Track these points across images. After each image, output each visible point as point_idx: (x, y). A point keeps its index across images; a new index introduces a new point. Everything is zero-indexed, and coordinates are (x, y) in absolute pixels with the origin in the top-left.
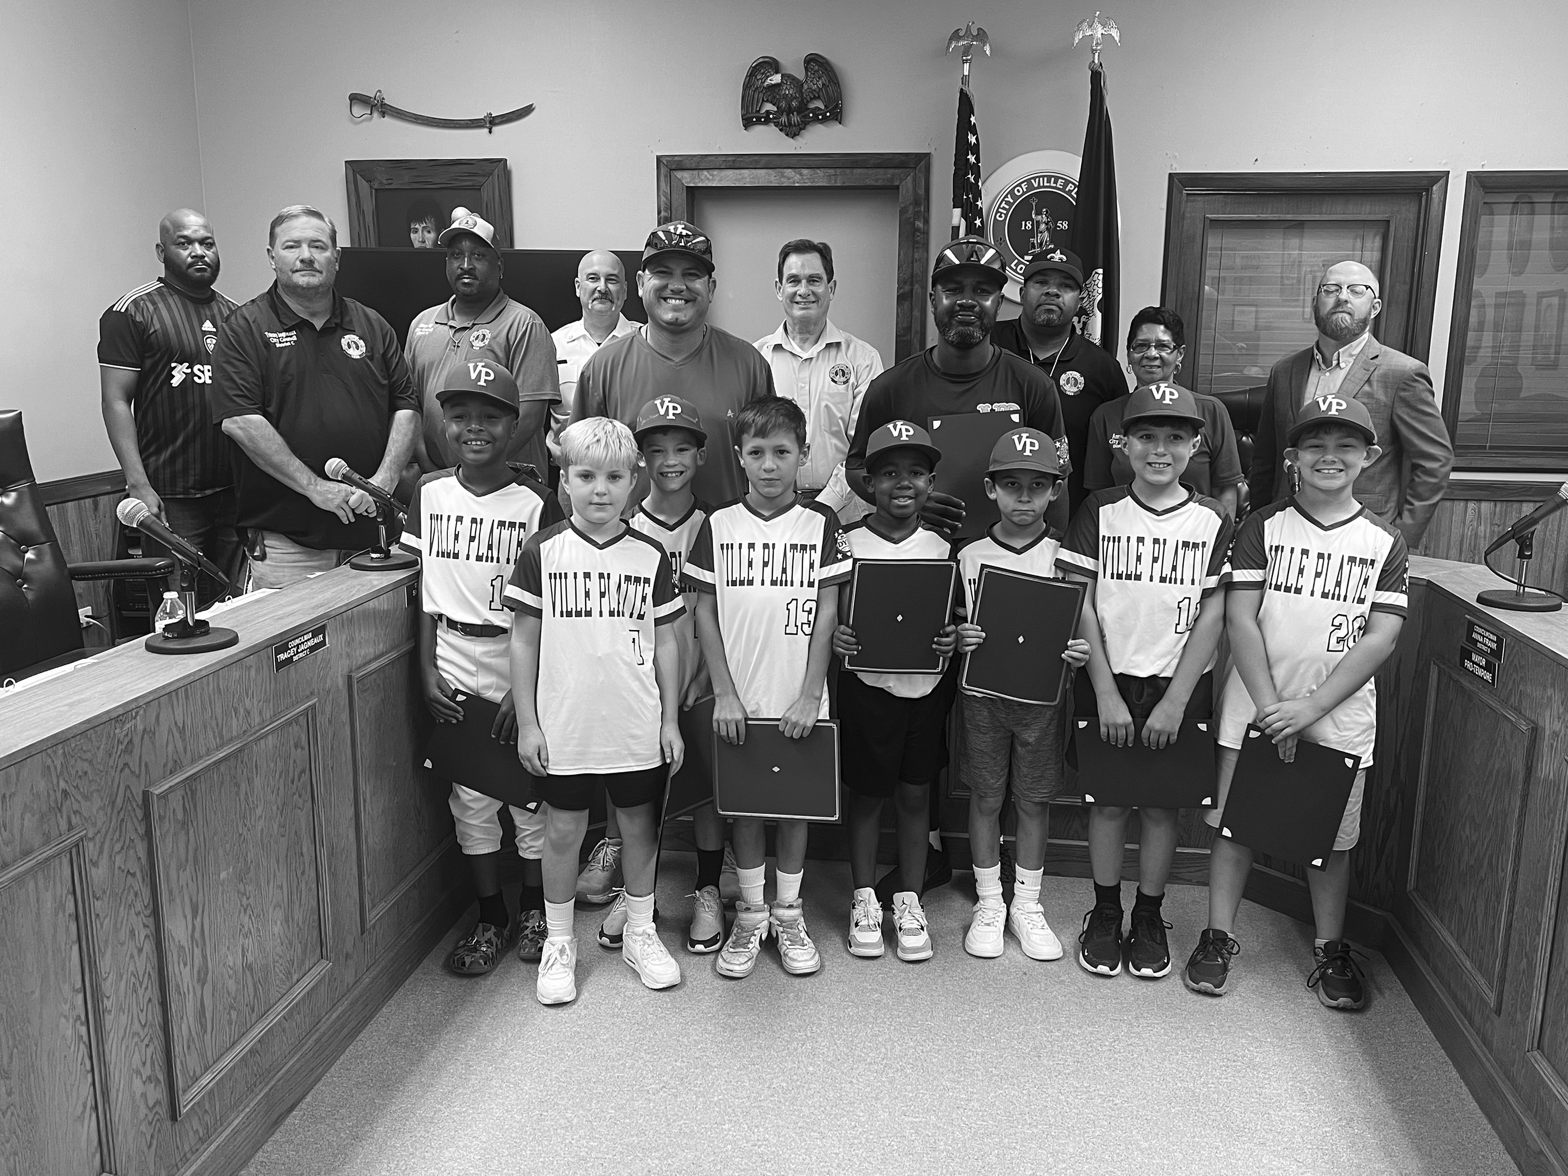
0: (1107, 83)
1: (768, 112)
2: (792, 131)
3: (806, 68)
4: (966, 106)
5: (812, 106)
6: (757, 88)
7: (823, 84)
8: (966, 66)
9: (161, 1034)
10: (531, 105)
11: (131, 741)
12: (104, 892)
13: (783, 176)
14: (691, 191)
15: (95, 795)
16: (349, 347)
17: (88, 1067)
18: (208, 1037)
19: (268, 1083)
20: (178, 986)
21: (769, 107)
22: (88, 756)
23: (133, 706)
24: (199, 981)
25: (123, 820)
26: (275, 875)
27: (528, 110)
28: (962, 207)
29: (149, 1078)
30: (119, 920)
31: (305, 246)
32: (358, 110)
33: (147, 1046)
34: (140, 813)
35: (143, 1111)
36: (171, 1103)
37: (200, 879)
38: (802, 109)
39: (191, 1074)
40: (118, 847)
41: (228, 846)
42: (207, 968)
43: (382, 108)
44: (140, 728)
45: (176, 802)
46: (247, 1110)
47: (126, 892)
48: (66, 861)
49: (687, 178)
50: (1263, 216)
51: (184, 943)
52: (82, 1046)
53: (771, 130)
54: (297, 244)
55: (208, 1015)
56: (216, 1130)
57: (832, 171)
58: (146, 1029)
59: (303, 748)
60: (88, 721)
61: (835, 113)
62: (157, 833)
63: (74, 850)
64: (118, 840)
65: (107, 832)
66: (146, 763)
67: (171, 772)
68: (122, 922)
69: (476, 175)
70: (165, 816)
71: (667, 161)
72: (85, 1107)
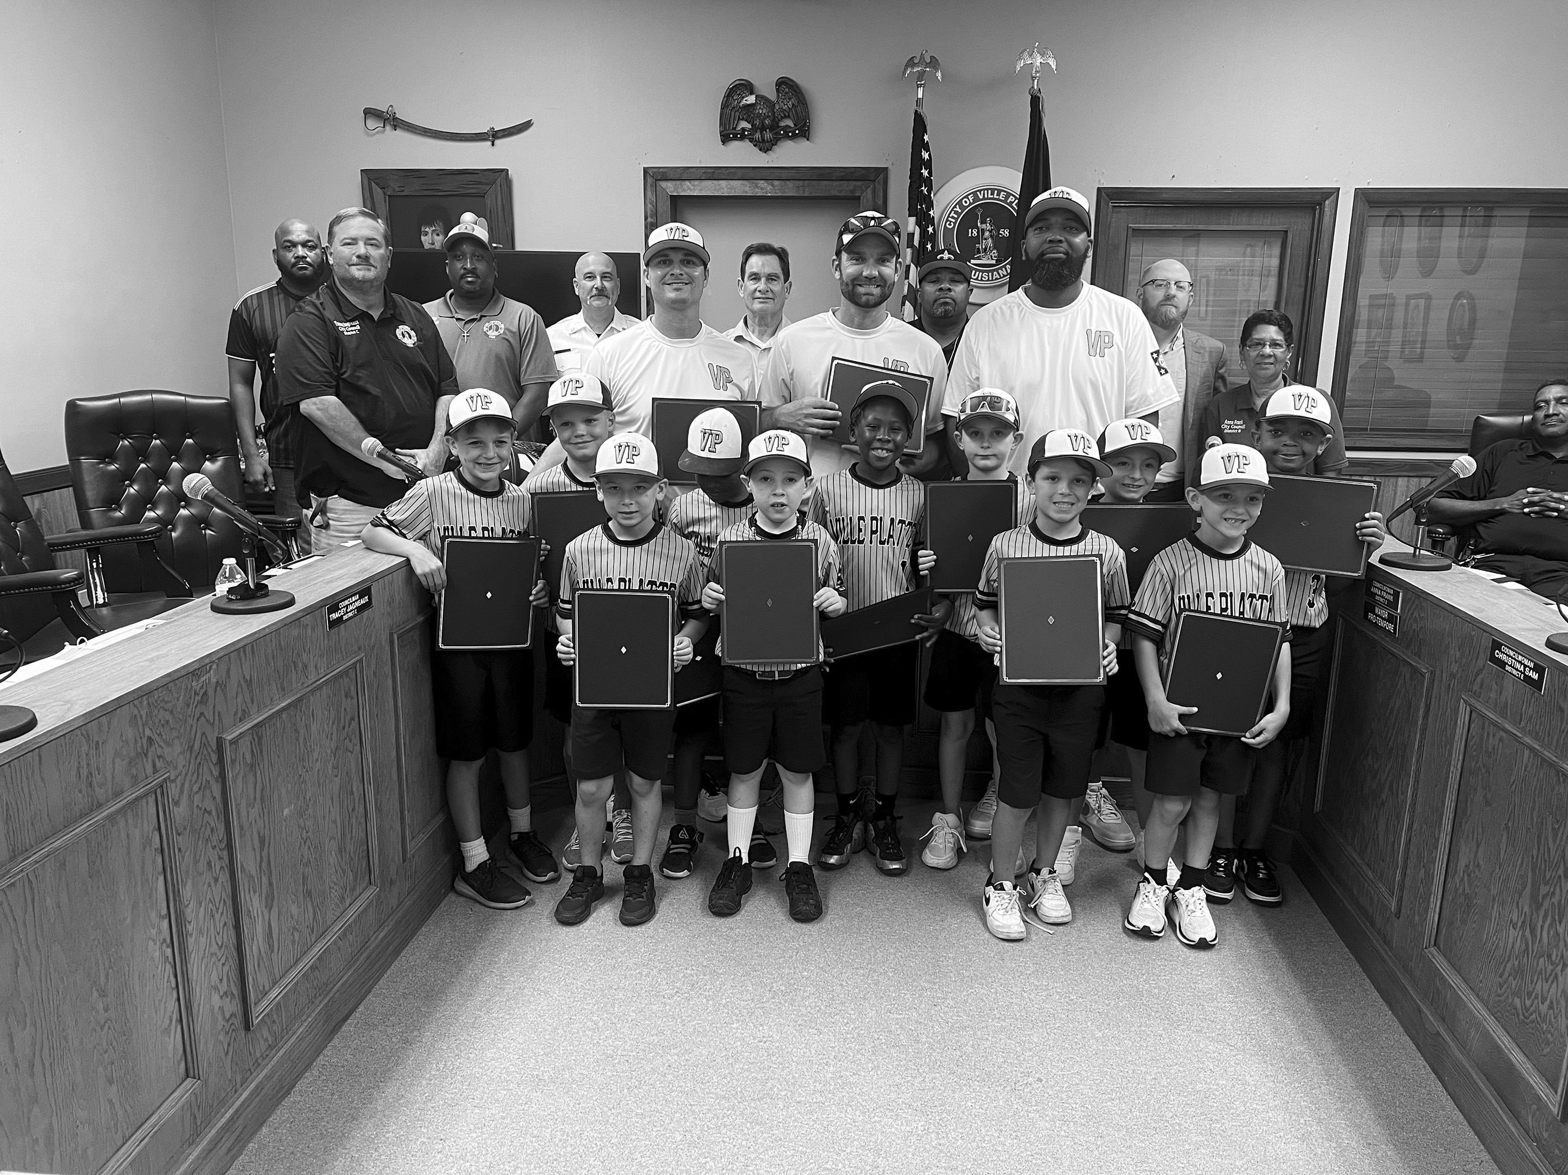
0: (1045, 107)
1: (744, 130)
2: (765, 146)
3: (778, 90)
4: (920, 125)
5: (782, 124)
6: (734, 108)
7: (793, 105)
8: (920, 91)
9: (235, 955)
10: (530, 121)
11: (205, 693)
12: (185, 829)
13: (757, 187)
14: (674, 199)
15: (176, 741)
16: (404, 337)
17: (174, 985)
18: (274, 956)
19: (327, 995)
20: (249, 911)
21: (744, 124)
22: (169, 706)
23: (207, 661)
24: (266, 907)
25: (200, 763)
26: (329, 811)
27: (527, 125)
28: (916, 216)
29: (225, 993)
30: (198, 853)
31: (361, 244)
32: (372, 124)
33: (223, 964)
34: (214, 758)
35: (221, 1022)
36: (245, 1015)
37: (266, 814)
38: (774, 127)
39: (261, 988)
40: (196, 788)
41: (289, 785)
42: (273, 893)
43: (392, 121)
44: (214, 680)
45: (245, 746)
46: (310, 1019)
47: (203, 829)
48: (151, 800)
49: (670, 188)
50: (1179, 226)
51: (253, 873)
52: (168, 966)
53: (746, 146)
54: (354, 242)
55: (275, 936)
56: (282, 1037)
57: (801, 183)
58: (222, 950)
59: (352, 698)
60: (169, 675)
61: (803, 131)
62: (230, 776)
63: (158, 791)
64: (196, 782)
65: (186, 775)
66: (219, 713)
67: (241, 720)
68: (200, 855)
69: (480, 183)
70: (235, 760)
71: (653, 172)
72: (171, 1021)
